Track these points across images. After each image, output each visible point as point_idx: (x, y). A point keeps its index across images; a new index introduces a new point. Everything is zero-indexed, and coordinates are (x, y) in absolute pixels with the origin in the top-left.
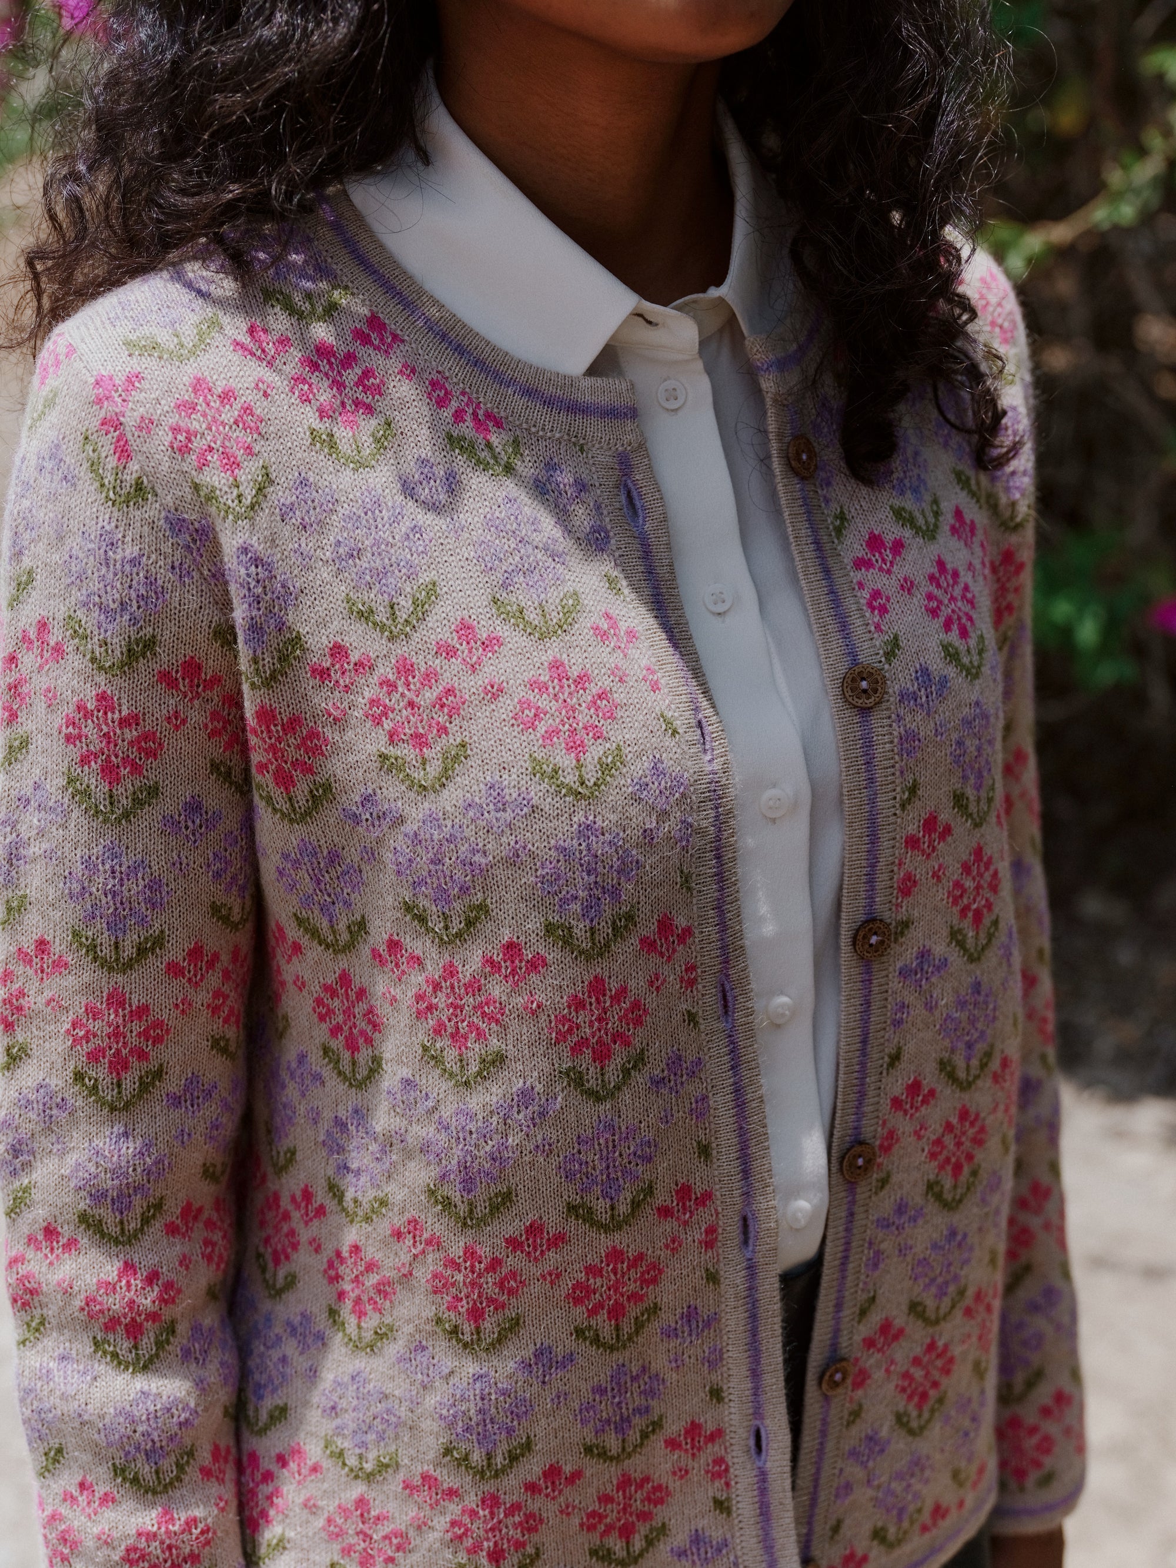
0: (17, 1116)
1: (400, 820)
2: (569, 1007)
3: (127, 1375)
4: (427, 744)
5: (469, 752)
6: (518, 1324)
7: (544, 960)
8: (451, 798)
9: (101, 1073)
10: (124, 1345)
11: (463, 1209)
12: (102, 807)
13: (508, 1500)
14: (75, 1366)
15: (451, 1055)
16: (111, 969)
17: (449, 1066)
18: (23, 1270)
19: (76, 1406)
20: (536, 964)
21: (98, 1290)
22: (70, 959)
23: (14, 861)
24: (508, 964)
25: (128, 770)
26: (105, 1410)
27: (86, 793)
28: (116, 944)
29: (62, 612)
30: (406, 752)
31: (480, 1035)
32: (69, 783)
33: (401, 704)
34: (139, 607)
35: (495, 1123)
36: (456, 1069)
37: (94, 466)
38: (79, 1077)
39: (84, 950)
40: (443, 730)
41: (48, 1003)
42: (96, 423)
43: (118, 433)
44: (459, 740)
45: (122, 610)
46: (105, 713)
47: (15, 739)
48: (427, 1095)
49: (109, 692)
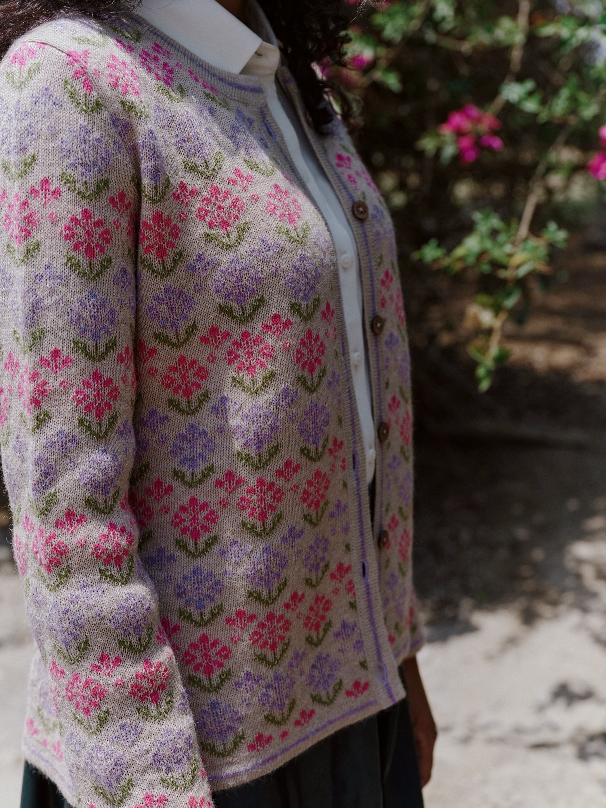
0: (46, 453)
1: (219, 264)
2: (300, 345)
3: (119, 587)
4: (229, 225)
5: (249, 226)
6: (281, 517)
7: (290, 322)
8: (244, 249)
9: (91, 417)
10: (114, 570)
11: (256, 460)
12: (86, 271)
13: (278, 614)
14: (91, 589)
15: (247, 379)
16: (94, 359)
17: (246, 385)
18: (55, 542)
19: (96, 610)
20: (287, 324)
21: (100, 540)
22: (73, 357)
23: (35, 310)
24: (275, 325)
25: (98, 249)
26: (112, 607)
27: (78, 265)
28: (96, 345)
29: (58, 171)
30: (219, 231)
31: (263, 365)
32: (68, 261)
33: (214, 209)
34: (102, 164)
35: (272, 409)
36: (250, 386)
37: (72, 95)
38: (81, 421)
39: (80, 351)
40: (237, 217)
41: (61, 384)
42: (72, 73)
43: (84, 77)
44: (244, 222)
45: (94, 165)
46: (87, 220)
47: (31, 245)
48: (235, 403)
49: (88, 209)
